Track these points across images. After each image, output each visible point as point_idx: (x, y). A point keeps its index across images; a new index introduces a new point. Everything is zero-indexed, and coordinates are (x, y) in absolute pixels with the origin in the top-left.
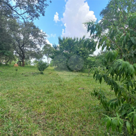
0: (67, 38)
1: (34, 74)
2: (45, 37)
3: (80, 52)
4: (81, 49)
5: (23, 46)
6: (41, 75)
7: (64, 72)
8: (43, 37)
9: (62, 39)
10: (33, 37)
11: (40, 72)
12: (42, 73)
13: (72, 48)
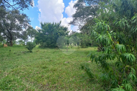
0: (47, 23)
1: (24, 53)
2: (29, 22)
3: (59, 34)
4: (60, 31)
5: (11, 29)
6: (31, 53)
7: (48, 49)
8: (28, 22)
9: (43, 24)
10: (19, 22)
11: (29, 50)
12: (31, 52)
13: (52, 30)
